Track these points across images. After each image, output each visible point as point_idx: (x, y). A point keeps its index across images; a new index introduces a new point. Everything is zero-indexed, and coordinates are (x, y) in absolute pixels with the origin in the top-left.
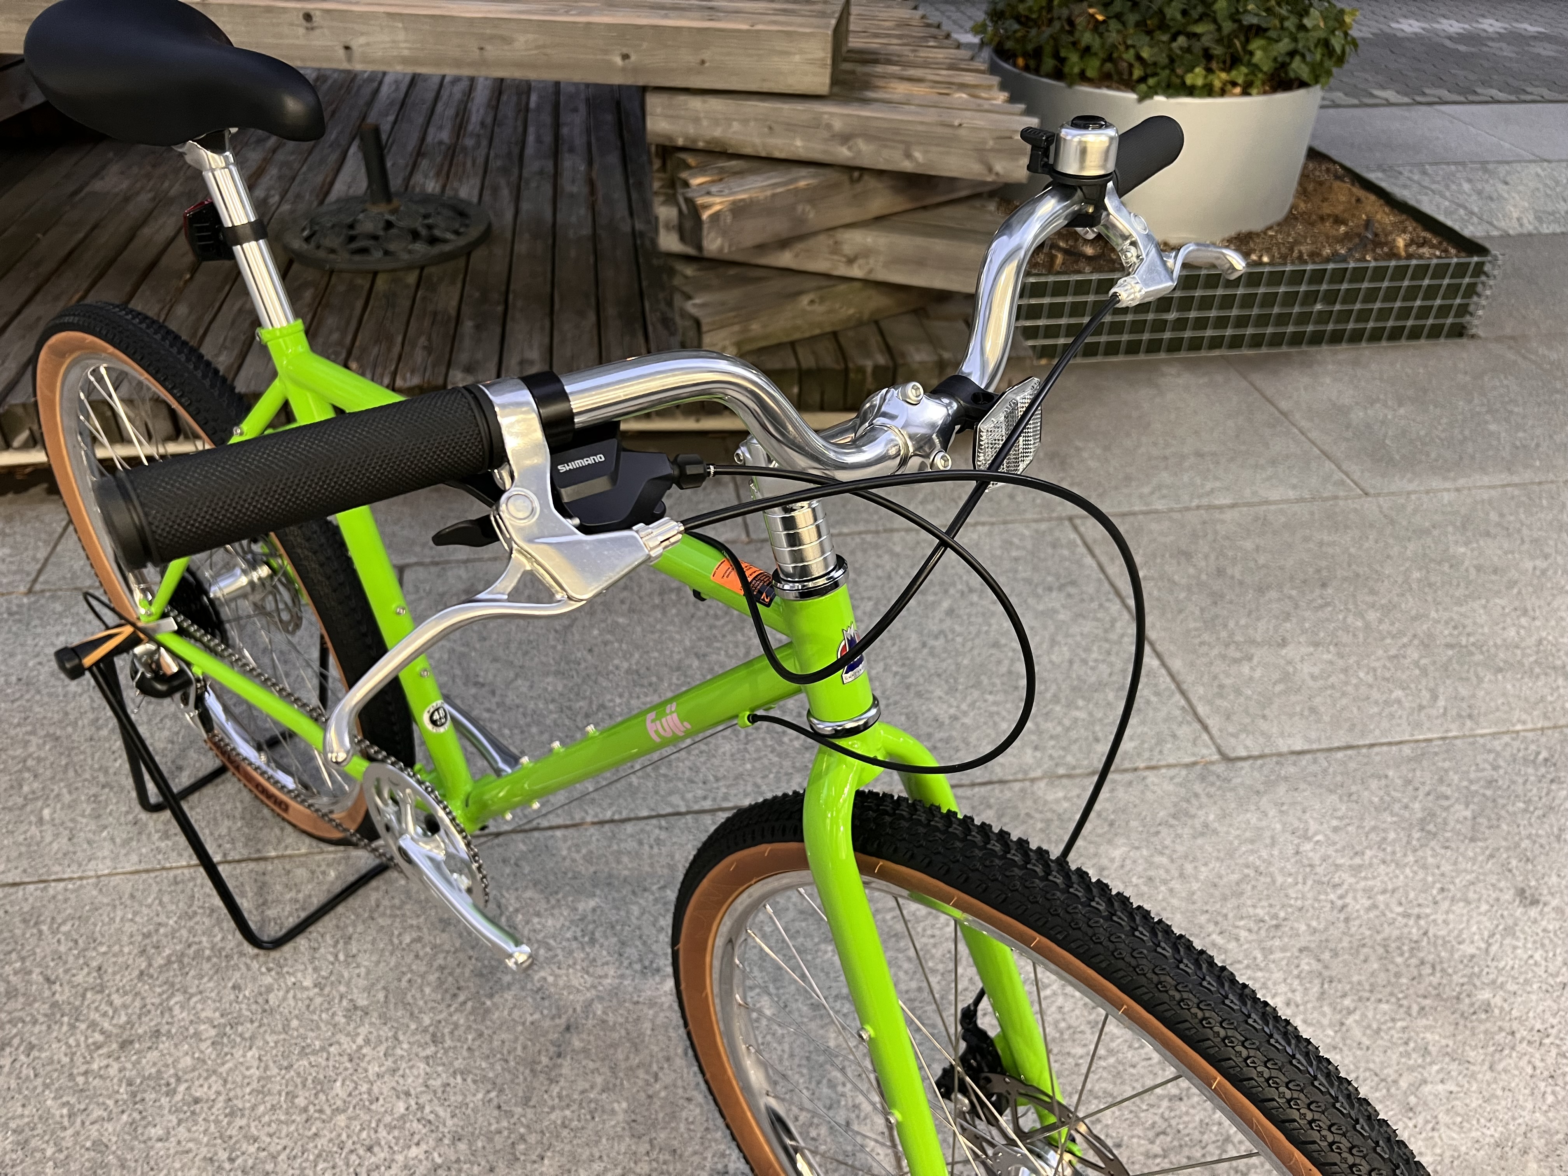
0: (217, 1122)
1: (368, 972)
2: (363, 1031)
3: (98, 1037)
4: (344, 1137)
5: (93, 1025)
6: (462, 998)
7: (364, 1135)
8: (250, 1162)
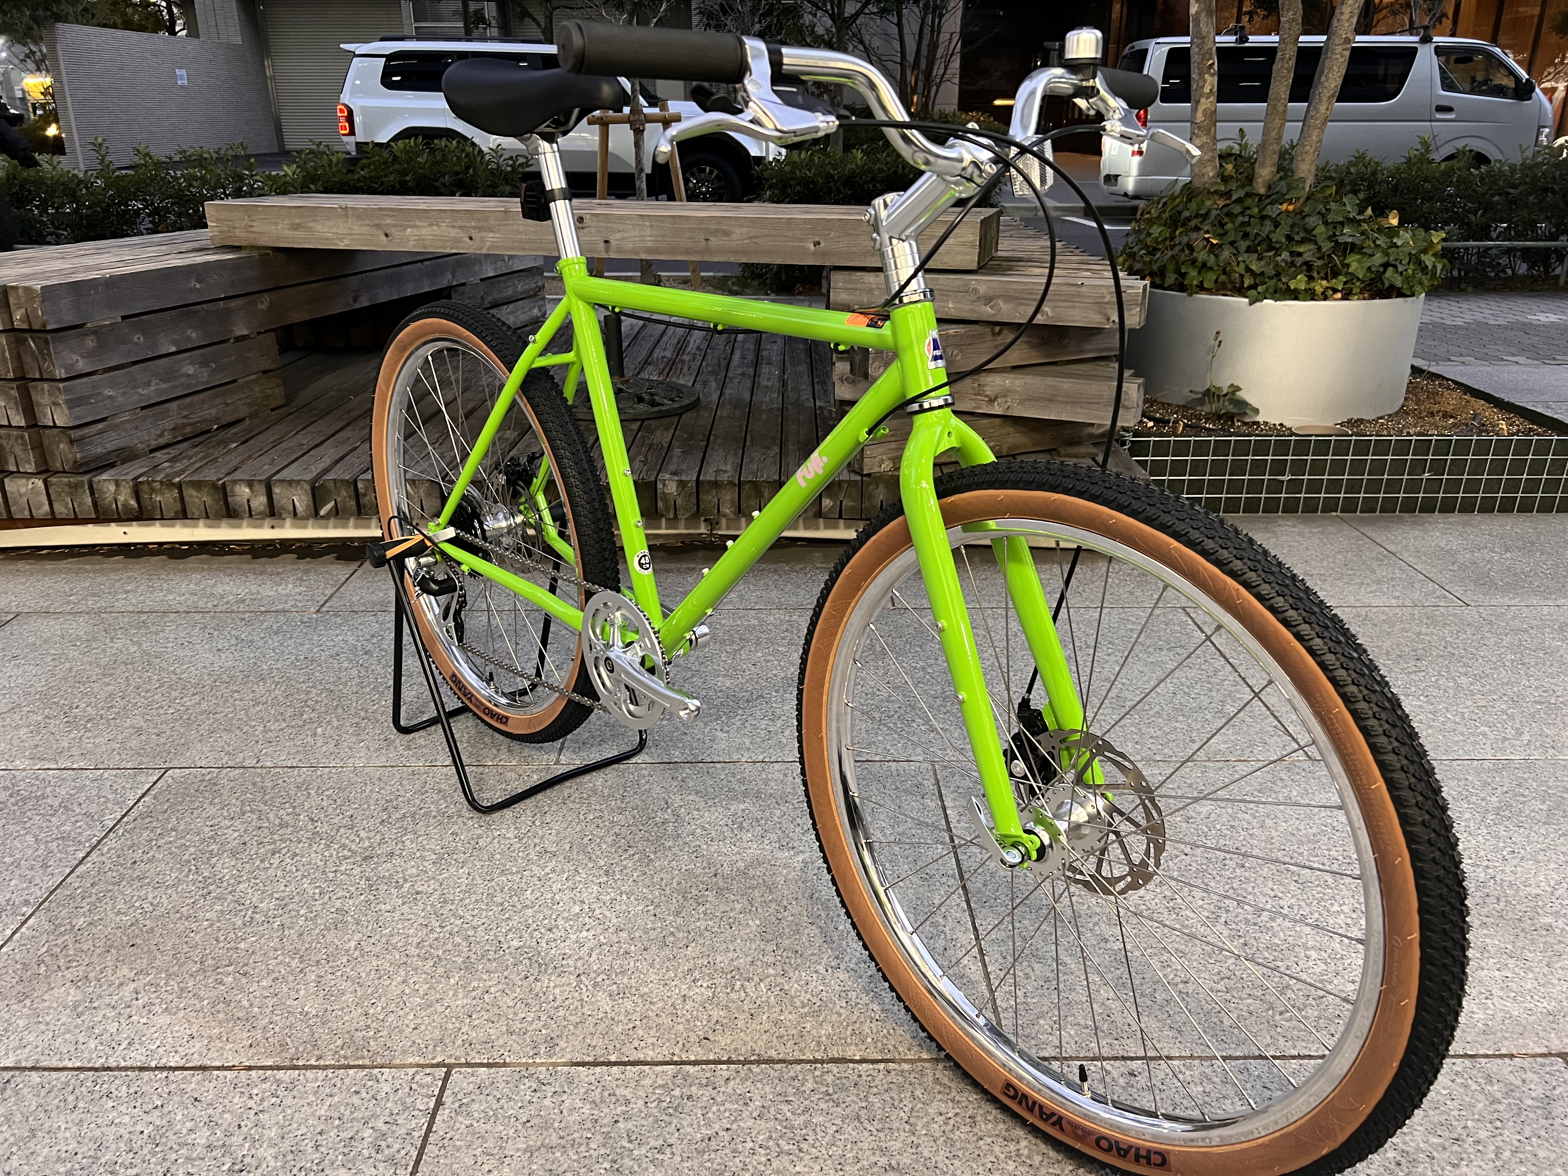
0: (432, 905)
1: (558, 833)
2: (551, 865)
3: (346, 853)
4: (530, 921)
5: (344, 846)
6: (631, 852)
7: (546, 922)
8: (456, 929)
